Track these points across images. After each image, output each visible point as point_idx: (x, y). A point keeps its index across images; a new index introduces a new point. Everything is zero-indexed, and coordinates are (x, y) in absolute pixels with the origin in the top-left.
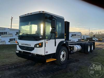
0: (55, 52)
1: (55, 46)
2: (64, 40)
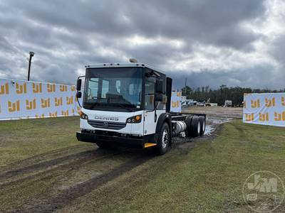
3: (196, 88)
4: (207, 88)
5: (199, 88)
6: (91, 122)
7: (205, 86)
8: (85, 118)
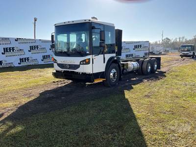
0: (104, 71)
1: (104, 63)
2: (114, 55)
3: (174, 39)
4: (183, 38)
5: (176, 39)
6: (59, 65)
7: (181, 37)
8: (55, 62)
